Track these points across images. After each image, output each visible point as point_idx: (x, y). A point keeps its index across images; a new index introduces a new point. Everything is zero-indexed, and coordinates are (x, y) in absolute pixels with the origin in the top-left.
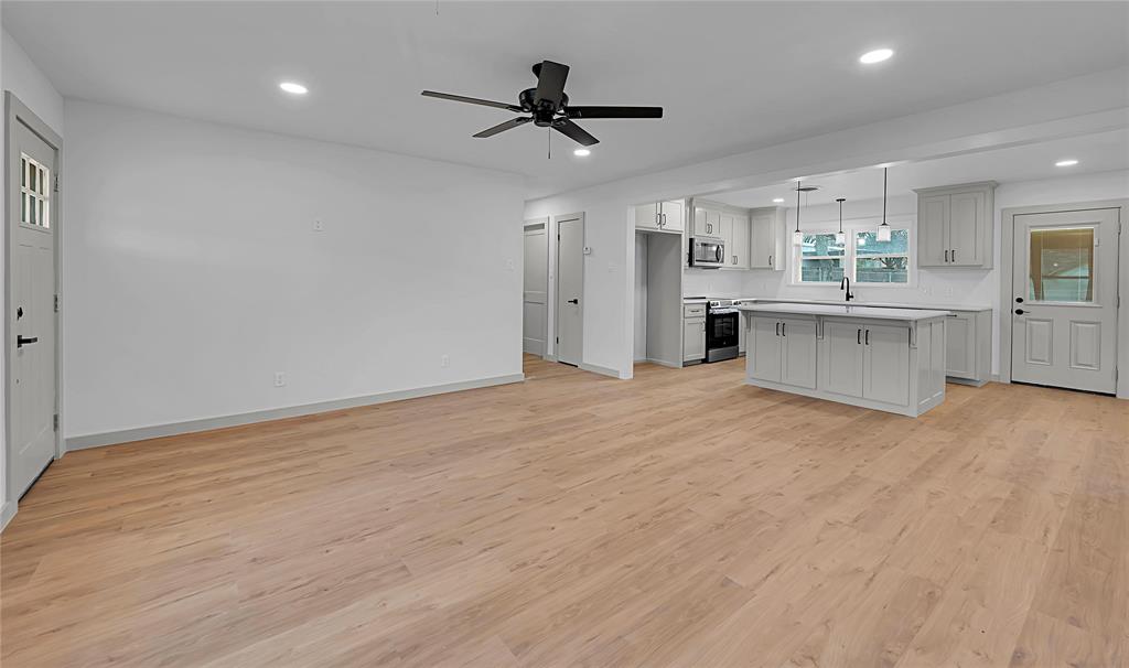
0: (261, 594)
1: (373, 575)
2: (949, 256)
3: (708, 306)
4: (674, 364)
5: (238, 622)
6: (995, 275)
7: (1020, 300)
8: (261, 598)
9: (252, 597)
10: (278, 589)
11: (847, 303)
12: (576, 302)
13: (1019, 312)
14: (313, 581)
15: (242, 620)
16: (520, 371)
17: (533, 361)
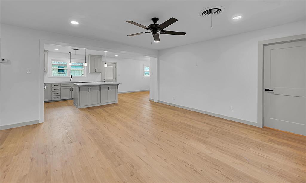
0: (227, 177)
1: (204, 158)
2: (96, 70)
5: (237, 177)
6: (101, 74)
7: (104, 79)
8: (228, 177)
9: (229, 179)
10: (223, 175)
13: (104, 81)
14: (214, 168)
15: (236, 176)
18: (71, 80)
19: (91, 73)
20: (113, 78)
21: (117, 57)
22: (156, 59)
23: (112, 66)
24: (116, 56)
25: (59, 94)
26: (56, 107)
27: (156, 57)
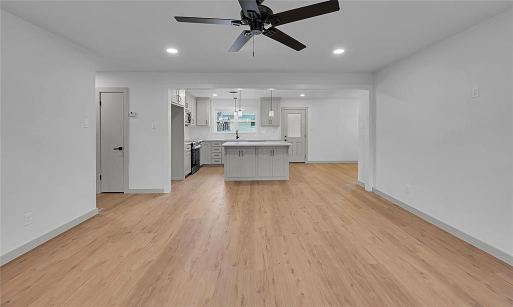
2: (271, 122)
3: (192, 145)
4: (180, 178)
6: (280, 128)
7: (286, 137)
11: (237, 140)
12: (120, 149)
13: (286, 140)
16: (95, 207)
17: (103, 196)
18: (237, 137)
19: (262, 126)
20: (301, 136)
21: (304, 97)
22: (367, 92)
23: (300, 115)
24: (302, 95)
25: (220, 157)
26: (212, 174)
27: (366, 89)
